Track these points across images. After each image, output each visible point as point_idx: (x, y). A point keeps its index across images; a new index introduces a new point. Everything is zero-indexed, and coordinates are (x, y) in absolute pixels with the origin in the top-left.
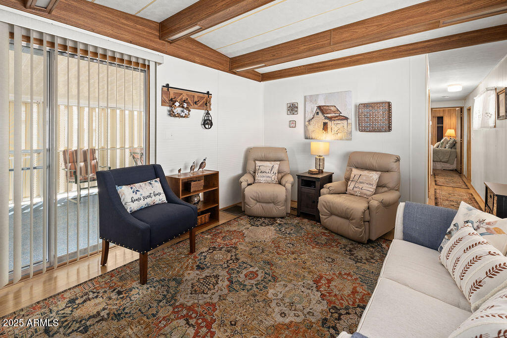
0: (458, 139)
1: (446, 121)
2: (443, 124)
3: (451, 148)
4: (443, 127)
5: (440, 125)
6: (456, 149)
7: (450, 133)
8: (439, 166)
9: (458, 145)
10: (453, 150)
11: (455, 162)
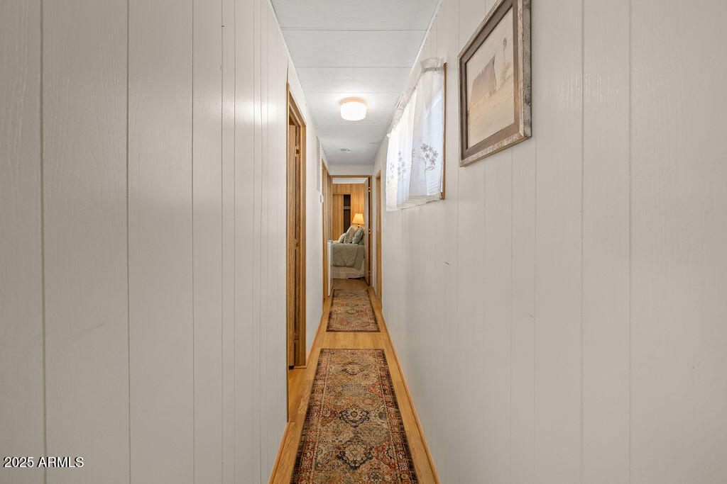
0: (366, 228)
1: (354, 200)
2: (350, 205)
3: (358, 243)
4: (350, 210)
5: (347, 208)
6: (363, 244)
7: (358, 218)
8: (343, 273)
9: (366, 238)
10: (360, 246)
11: (363, 266)
